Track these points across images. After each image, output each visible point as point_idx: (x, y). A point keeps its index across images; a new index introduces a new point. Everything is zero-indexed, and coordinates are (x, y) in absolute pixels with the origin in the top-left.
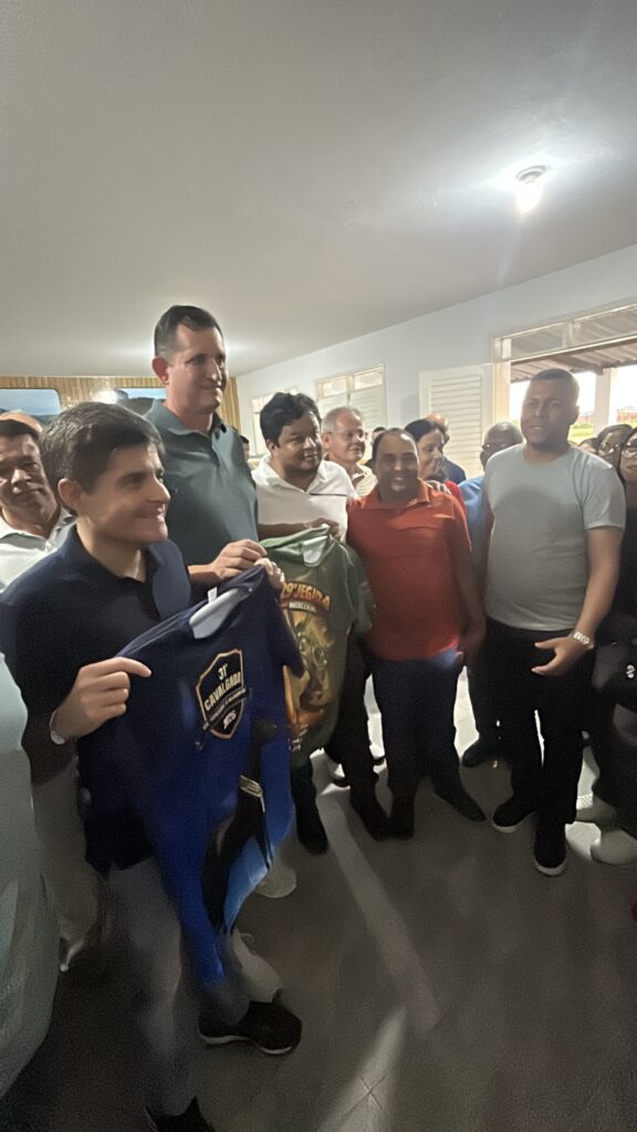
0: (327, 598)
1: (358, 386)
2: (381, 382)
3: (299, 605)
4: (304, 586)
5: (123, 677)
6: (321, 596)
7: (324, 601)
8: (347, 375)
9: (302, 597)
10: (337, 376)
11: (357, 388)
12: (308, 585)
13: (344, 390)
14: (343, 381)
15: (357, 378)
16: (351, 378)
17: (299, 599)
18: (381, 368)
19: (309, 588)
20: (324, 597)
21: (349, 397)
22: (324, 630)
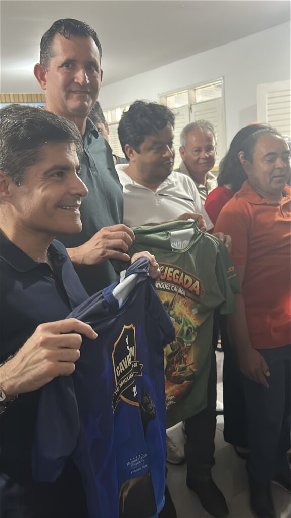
0: (197, 282)
1: (199, 98)
2: (220, 95)
3: (166, 286)
4: (172, 269)
5: (78, 338)
6: (191, 281)
7: (194, 285)
8: (189, 89)
9: (169, 278)
10: (179, 90)
11: (198, 100)
12: (175, 268)
13: (187, 102)
14: (185, 95)
15: (199, 91)
16: (192, 92)
17: (165, 281)
18: (220, 82)
19: (177, 271)
20: (194, 282)
21: (191, 109)
22: (195, 311)
